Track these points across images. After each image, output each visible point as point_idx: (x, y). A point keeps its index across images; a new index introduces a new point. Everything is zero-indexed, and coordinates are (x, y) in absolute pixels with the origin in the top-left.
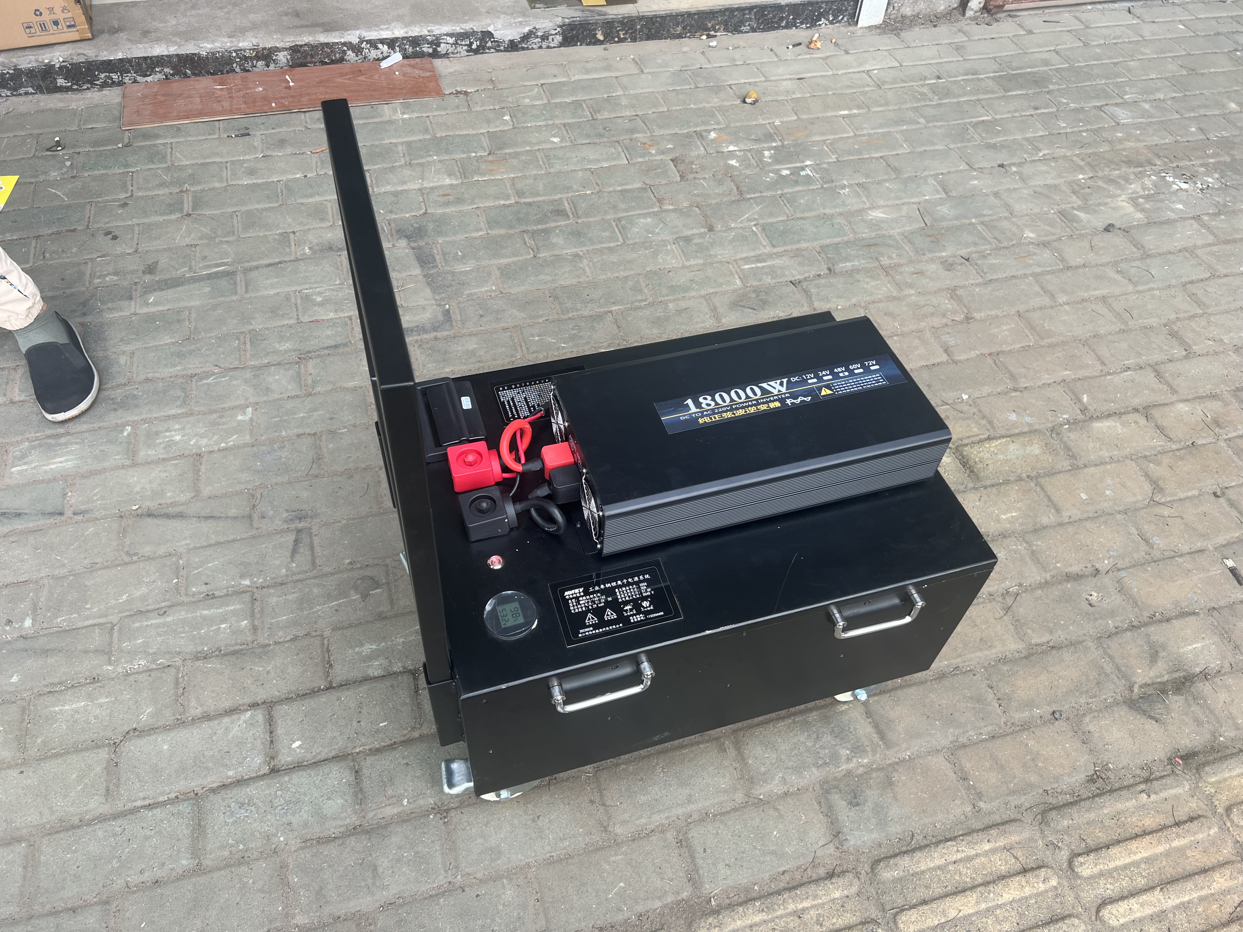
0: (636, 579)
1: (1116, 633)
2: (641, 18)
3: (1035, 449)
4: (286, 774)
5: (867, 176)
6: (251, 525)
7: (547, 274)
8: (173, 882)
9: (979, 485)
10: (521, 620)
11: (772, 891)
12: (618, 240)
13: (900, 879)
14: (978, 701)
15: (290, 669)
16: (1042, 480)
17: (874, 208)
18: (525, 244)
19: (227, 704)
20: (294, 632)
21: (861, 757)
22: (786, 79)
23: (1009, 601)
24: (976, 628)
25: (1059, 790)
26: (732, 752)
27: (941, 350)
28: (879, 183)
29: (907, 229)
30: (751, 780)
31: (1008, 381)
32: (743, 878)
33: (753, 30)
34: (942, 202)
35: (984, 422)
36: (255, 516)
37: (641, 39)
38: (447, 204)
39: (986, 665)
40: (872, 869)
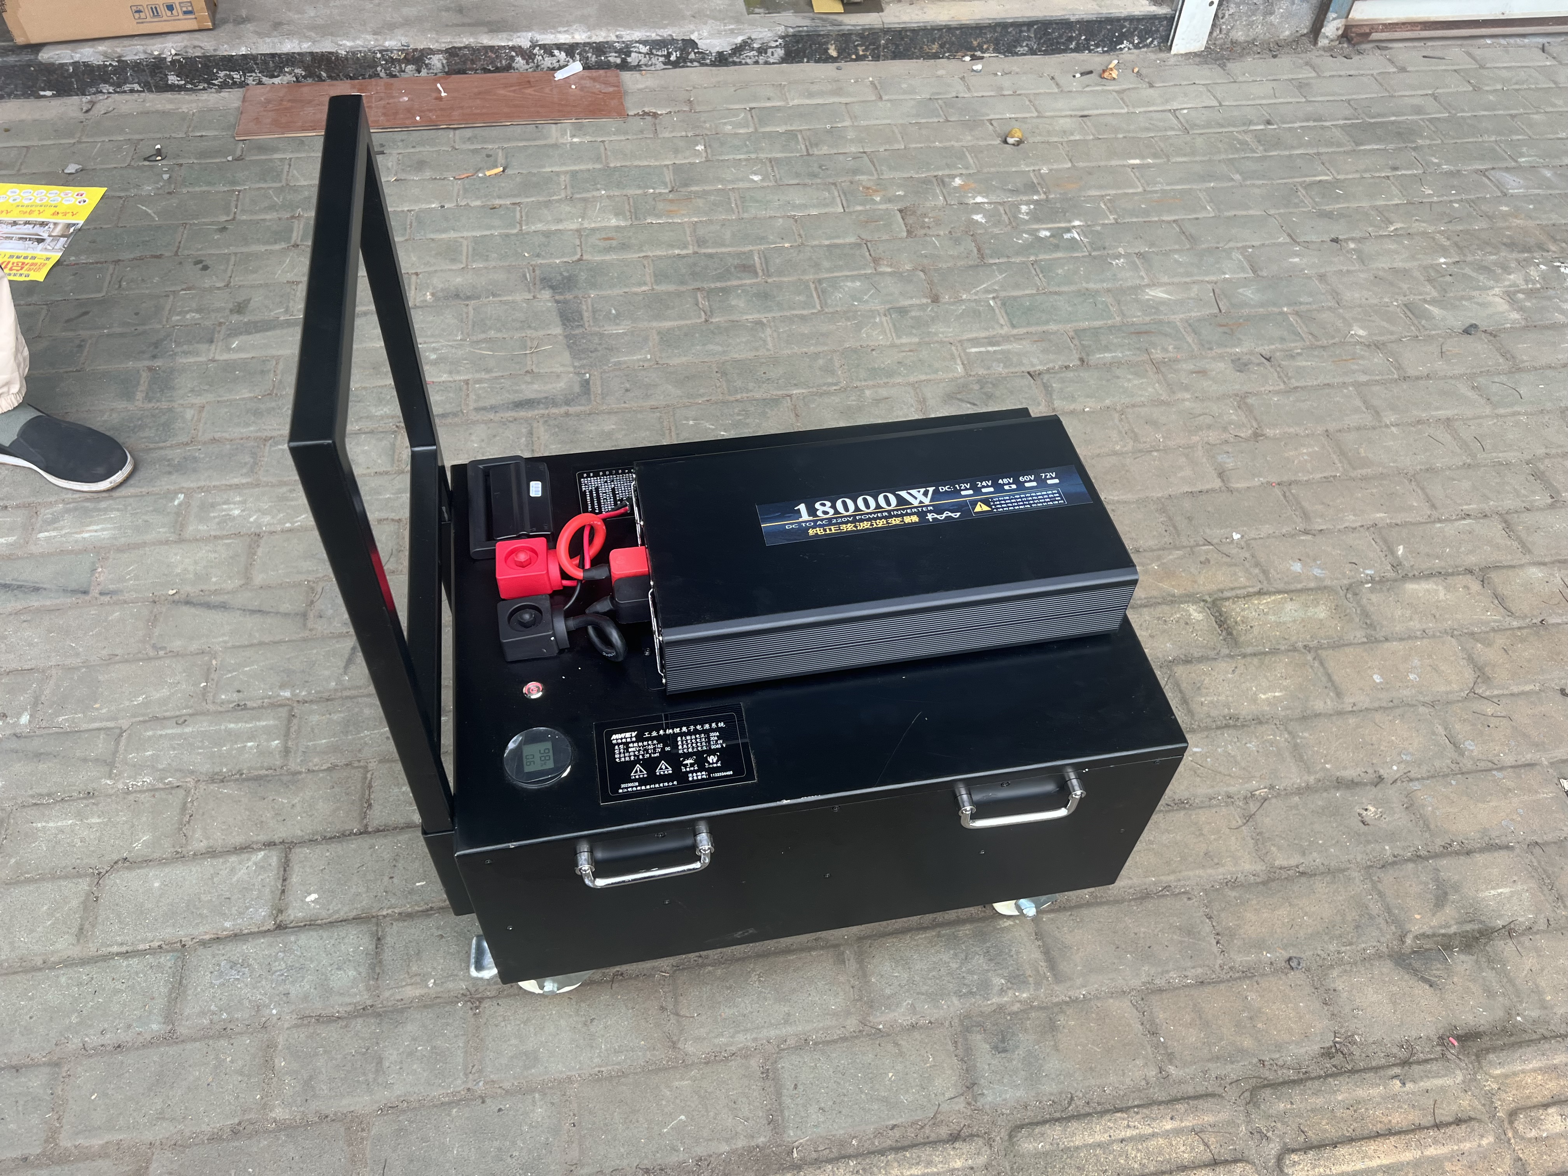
0: (707, 726)
1: (1394, 863)
2: (886, 31)
3: (1321, 612)
4: (292, 933)
5: (1152, 245)
6: (305, 625)
7: (717, 344)
8: (137, 1049)
9: (1237, 652)
10: (550, 765)
11: (873, 1149)
12: (814, 307)
13: (1046, 1154)
14: (1189, 933)
15: (320, 804)
16: (1323, 653)
17: (1154, 285)
18: (697, 304)
19: (238, 839)
20: (333, 760)
21: (1019, 990)
22: (1065, 116)
23: (1253, 807)
24: (1201, 839)
25: (1280, 1063)
26: (852, 965)
27: (1214, 475)
28: (1166, 254)
29: (1193, 314)
30: (871, 1004)
31: (1299, 520)
32: (840, 1128)
33: (1032, 52)
34: (1246, 282)
35: (1257, 571)
36: (311, 615)
37: (886, 58)
38: (609, 250)
39: (1208, 887)
40: (1010, 1136)
